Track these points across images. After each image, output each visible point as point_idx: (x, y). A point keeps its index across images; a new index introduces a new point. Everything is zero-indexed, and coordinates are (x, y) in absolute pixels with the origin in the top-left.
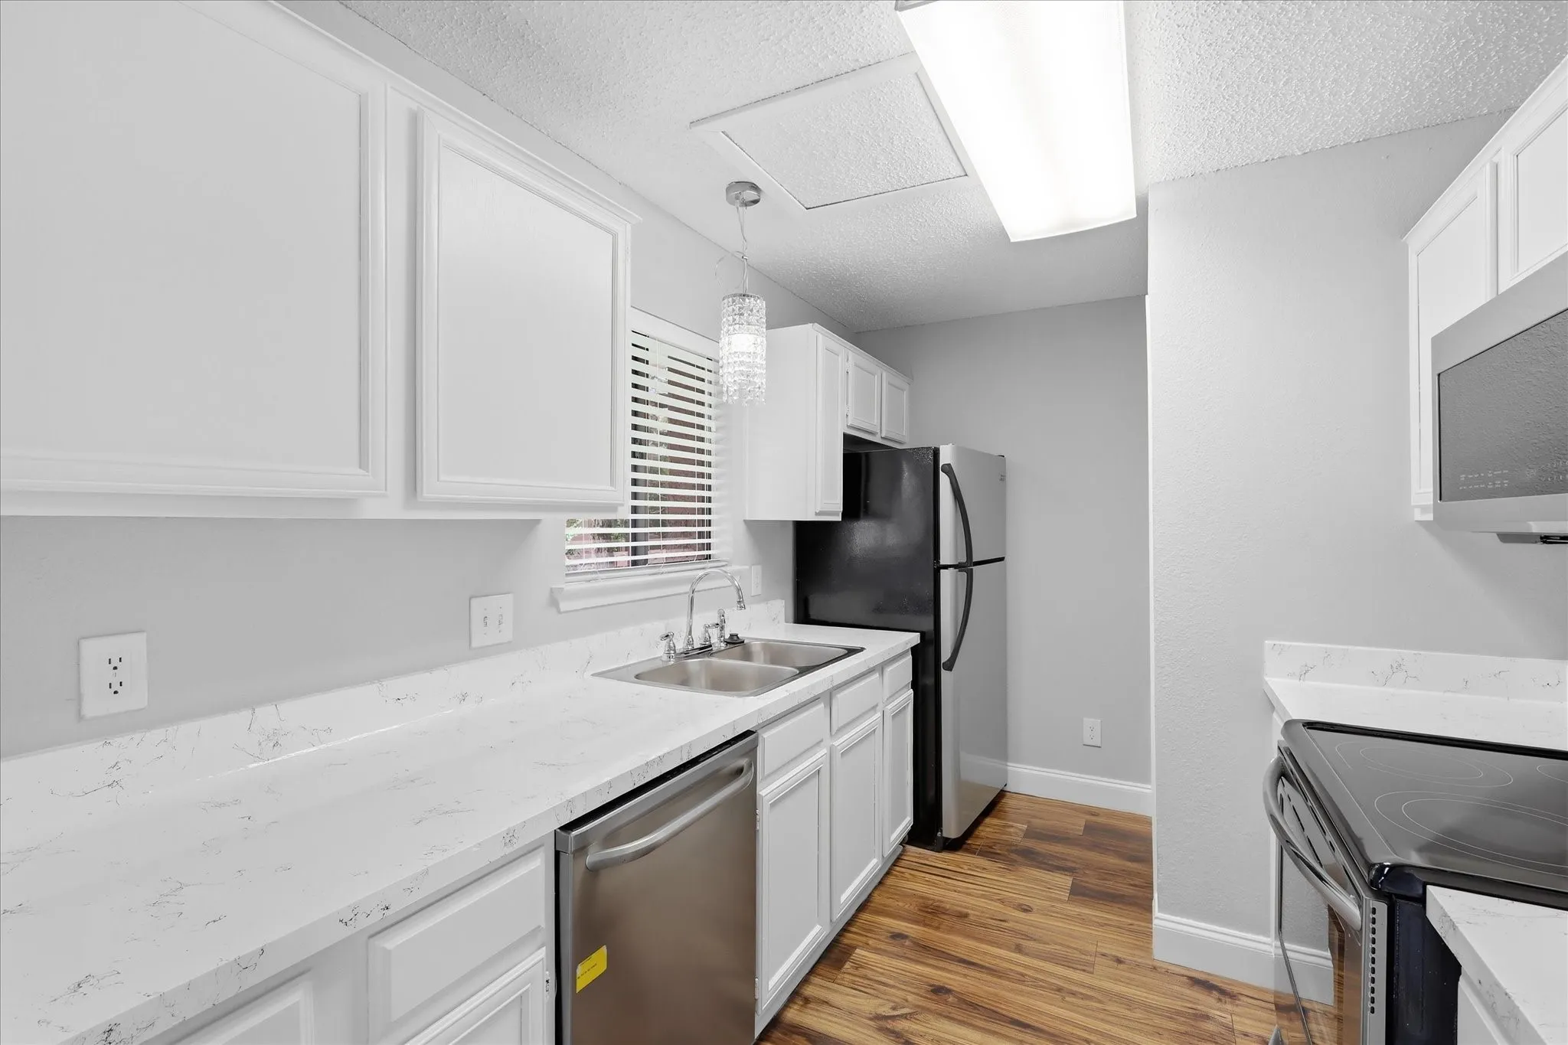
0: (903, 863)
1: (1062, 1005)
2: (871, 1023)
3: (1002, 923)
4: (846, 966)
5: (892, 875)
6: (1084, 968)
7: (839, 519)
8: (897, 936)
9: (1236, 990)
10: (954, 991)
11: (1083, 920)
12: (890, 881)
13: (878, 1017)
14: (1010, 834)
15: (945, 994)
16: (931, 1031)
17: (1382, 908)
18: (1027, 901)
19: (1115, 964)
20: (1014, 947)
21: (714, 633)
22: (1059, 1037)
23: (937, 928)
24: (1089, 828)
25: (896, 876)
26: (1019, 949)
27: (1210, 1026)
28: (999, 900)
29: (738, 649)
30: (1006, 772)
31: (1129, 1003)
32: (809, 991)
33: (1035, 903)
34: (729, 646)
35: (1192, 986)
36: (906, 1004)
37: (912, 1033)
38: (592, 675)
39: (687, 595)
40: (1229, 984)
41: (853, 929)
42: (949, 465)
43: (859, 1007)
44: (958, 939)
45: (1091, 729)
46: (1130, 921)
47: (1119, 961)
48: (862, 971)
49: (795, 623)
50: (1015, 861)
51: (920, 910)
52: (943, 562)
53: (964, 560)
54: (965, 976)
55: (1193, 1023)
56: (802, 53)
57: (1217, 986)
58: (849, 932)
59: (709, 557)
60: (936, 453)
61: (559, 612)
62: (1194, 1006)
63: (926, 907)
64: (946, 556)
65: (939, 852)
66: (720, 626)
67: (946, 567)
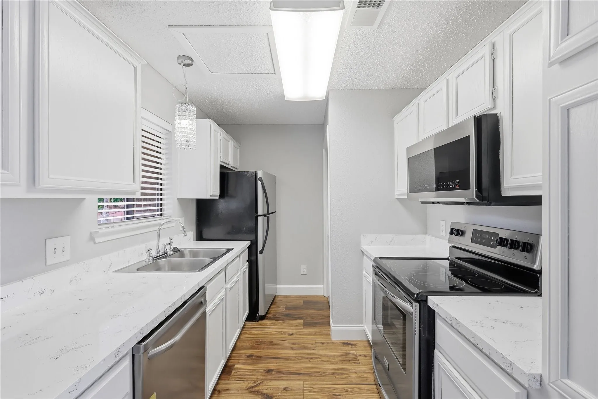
0: (245, 329)
1: (309, 363)
2: (247, 391)
3: (285, 341)
4: (232, 373)
5: (242, 334)
6: (313, 349)
7: (218, 198)
8: (250, 356)
9: (355, 343)
10: (274, 370)
11: (309, 333)
12: (242, 336)
13: (249, 388)
14: (280, 310)
15: (271, 372)
16: (269, 386)
17: (418, 305)
18: (291, 331)
19: (321, 345)
20: (290, 348)
21: (168, 247)
22: (311, 374)
23: (263, 349)
24: (305, 302)
25: (244, 334)
26: (292, 349)
27: (351, 356)
28: (282, 333)
29: (178, 254)
30: (276, 288)
31: (328, 356)
32: (220, 387)
33: (294, 331)
34: (174, 252)
35: (344, 345)
36: (258, 380)
37: (263, 390)
38: (113, 272)
39: (157, 231)
40: (354, 342)
41: (232, 358)
42: (261, 178)
43: (241, 387)
44: (271, 351)
45: (304, 269)
46: (323, 330)
47: (323, 344)
48: (239, 373)
49: (197, 240)
50: (284, 319)
51: (256, 344)
52: (259, 214)
53: (266, 213)
54: (276, 363)
55: (346, 356)
56: (226, 12)
57: (350, 343)
58: (231, 360)
59: (161, 215)
60: (256, 174)
61: (95, 243)
62: (345, 351)
63: (258, 342)
64: (260, 211)
65: (257, 322)
66: (170, 244)
67: (260, 216)
